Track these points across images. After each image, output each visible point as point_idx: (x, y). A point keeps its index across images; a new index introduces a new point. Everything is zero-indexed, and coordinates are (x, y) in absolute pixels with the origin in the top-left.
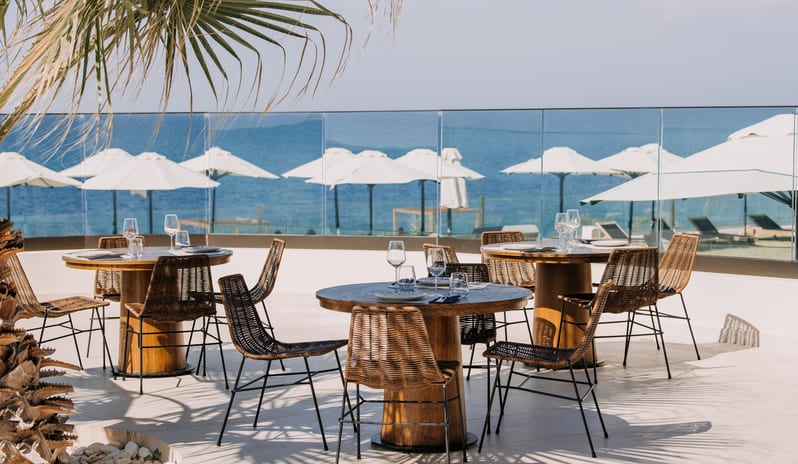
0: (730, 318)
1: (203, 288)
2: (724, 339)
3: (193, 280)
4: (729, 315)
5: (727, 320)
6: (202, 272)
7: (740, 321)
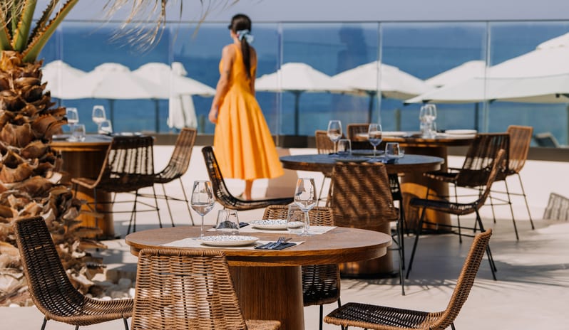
0: (553, 196)
1: (146, 170)
2: (549, 214)
3: (139, 157)
4: (552, 194)
5: (551, 198)
6: (147, 151)
7: (563, 198)
